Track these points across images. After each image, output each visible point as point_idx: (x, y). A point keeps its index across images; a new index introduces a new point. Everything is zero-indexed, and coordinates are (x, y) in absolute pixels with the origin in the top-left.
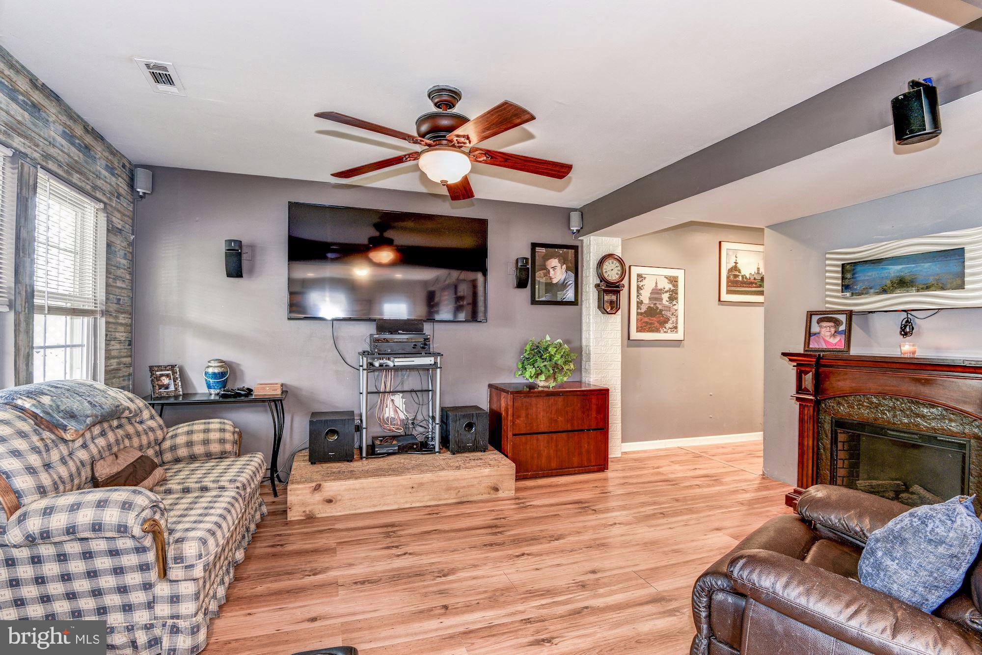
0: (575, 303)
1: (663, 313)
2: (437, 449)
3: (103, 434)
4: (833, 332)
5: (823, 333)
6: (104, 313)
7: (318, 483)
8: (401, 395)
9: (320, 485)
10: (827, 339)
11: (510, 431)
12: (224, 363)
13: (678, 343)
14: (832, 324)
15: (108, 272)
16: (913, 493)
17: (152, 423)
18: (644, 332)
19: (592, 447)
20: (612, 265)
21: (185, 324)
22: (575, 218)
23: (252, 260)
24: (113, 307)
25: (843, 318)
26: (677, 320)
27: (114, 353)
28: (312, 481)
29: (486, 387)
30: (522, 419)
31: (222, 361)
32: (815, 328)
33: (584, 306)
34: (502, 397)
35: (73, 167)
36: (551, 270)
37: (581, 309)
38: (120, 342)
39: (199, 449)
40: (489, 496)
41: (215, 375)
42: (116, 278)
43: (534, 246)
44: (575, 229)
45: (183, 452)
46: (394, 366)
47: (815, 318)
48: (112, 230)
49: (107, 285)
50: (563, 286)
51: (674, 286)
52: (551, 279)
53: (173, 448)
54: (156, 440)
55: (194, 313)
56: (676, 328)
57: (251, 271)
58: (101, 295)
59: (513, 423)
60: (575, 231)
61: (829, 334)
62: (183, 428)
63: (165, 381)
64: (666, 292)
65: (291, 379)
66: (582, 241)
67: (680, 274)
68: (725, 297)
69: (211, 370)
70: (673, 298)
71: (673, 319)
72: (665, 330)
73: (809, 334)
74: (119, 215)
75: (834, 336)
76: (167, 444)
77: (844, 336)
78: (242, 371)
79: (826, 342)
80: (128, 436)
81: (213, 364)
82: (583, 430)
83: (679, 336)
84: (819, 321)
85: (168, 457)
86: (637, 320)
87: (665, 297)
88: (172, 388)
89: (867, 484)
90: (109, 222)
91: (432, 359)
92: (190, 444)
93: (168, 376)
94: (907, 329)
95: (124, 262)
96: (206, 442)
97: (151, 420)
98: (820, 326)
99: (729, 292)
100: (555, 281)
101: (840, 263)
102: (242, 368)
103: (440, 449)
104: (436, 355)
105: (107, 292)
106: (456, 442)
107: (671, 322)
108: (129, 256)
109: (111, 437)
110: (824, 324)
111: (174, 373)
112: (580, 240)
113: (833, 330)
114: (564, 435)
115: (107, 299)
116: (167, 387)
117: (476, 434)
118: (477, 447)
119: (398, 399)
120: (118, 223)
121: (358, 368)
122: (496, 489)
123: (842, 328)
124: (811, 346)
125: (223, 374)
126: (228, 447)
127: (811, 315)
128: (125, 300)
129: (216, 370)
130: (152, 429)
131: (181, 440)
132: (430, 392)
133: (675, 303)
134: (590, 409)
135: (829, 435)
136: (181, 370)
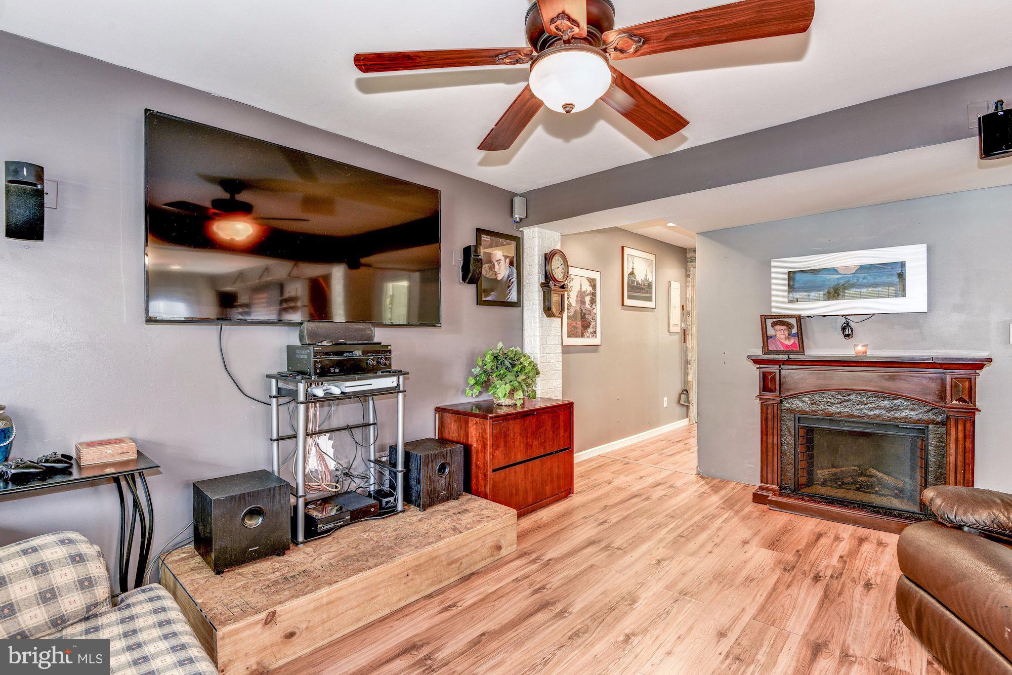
0: (518, 304)
1: (586, 316)
2: (400, 507)
4: (787, 335)
5: (778, 336)
7: (270, 610)
8: (328, 435)
9: (274, 614)
10: (783, 341)
11: (490, 466)
13: (594, 348)
14: (784, 327)
16: (871, 476)
18: (573, 337)
19: (561, 471)
20: (558, 262)
22: (518, 203)
25: (793, 321)
26: (596, 324)
28: (257, 611)
29: (432, 412)
30: (501, 449)
32: (771, 331)
33: (526, 308)
34: (470, 424)
36: (496, 264)
37: (522, 312)
40: (492, 558)
43: (479, 232)
44: (517, 217)
46: (342, 393)
47: (769, 322)
50: (508, 283)
51: (593, 289)
52: (496, 274)
56: (595, 332)
59: (493, 455)
60: (518, 220)
61: (783, 336)
64: (588, 295)
66: (522, 232)
67: (596, 276)
68: (628, 302)
70: (593, 301)
71: (593, 323)
72: (588, 335)
73: (766, 338)
75: (788, 338)
77: (797, 338)
79: (782, 344)
82: (552, 453)
83: (596, 341)
84: (774, 324)
86: (568, 324)
87: (588, 299)
89: (828, 473)
91: (395, 379)
94: (847, 330)
98: (775, 330)
99: (630, 297)
100: (500, 277)
101: (786, 271)
103: (404, 505)
104: (399, 373)
106: (428, 493)
107: (591, 326)
110: (778, 327)
112: (520, 231)
113: (786, 333)
114: (538, 461)
117: (450, 478)
118: (451, 494)
119: (325, 442)
121: (267, 400)
122: (499, 548)
123: (794, 331)
124: (770, 349)
127: (765, 319)
132: (372, 427)
133: (594, 307)
134: (558, 428)
135: (793, 432)
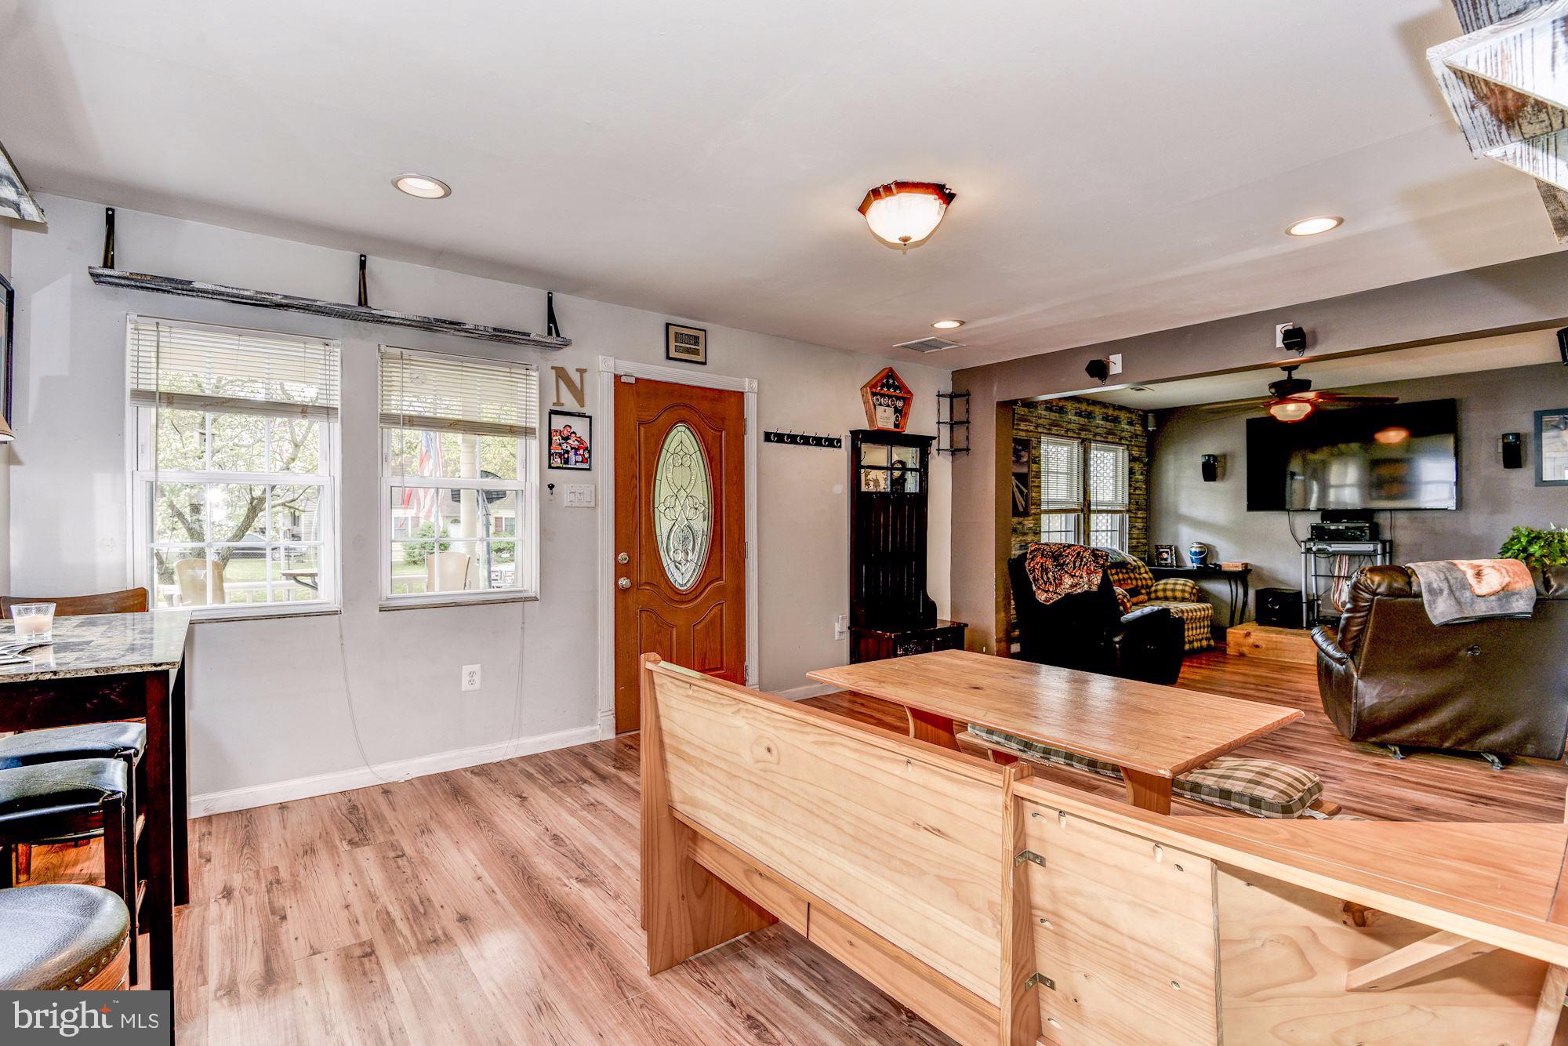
3: (1117, 574)
6: (1128, 511)
12: (1202, 545)
15: (1130, 486)
17: (1145, 575)
21: (1181, 518)
23: (1224, 468)
24: (1133, 507)
27: (1134, 536)
31: (1200, 543)
35: (1110, 432)
38: (1139, 529)
39: (1169, 594)
41: (1196, 554)
42: (1136, 489)
45: (1160, 594)
48: (1132, 459)
49: (1130, 494)
53: (1156, 591)
54: (1147, 585)
55: (1185, 509)
57: (1224, 475)
58: (1126, 501)
62: (1163, 581)
63: (1165, 556)
65: (1253, 560)
69: (1193, 550)
74: (1137, 449)
76: (1153, 588)
78: (1217, 552)
80: (1130, 578)
81: (1195, 545)
85: (1153, 596)
88: (1169, 561)
90: (1130, 455)
92: (1165, 590)
93: (1167, 552)
95: (1141, 477)
96: (1173, 590)
97: (1146, 574)
102: (1217, 549)
105: (1130, 498)
108: (1145, 473)
109: (1121, 576)
111: (1171, 550)
115: (1130, 502)
116: (1166, 560)
120: (1136, 453)
125: (1201, 553)
126: (1187, 595)
128: (1142, 502)
129: (1198, 550)
130: (1144, 578)
131: (1160, 587)
136: (1176, 549)
